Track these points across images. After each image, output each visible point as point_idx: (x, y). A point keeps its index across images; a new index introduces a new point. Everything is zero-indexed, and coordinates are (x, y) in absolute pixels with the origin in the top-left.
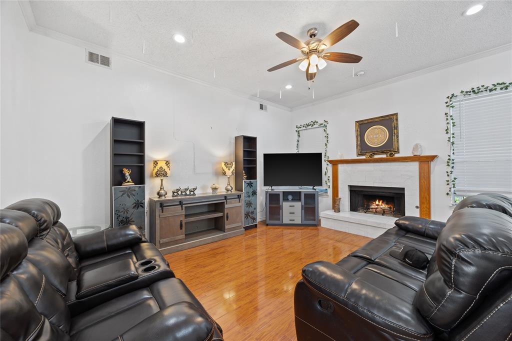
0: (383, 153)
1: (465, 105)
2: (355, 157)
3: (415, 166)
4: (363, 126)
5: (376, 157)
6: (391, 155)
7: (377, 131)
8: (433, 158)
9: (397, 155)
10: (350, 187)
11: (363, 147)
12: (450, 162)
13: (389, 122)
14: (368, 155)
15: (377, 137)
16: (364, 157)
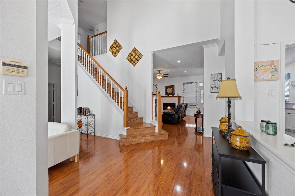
0: (171, 95)
1: (186, 85)
2: (164, 95)
3: (177, 98)
4: (167, 87)
5: (170, 96)
6: (173, 95)
7: (170, 89)
8: (181, 96)
9: (174, 96)
10: (163, 103)
11: (166, 93)
12: (184, 98)
13: (173, 87)
14: (168, 95)
15: (170, 90)
16: (167, 96)
